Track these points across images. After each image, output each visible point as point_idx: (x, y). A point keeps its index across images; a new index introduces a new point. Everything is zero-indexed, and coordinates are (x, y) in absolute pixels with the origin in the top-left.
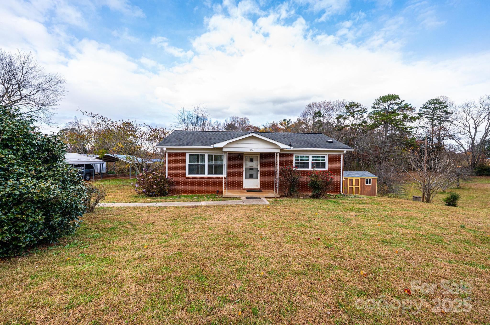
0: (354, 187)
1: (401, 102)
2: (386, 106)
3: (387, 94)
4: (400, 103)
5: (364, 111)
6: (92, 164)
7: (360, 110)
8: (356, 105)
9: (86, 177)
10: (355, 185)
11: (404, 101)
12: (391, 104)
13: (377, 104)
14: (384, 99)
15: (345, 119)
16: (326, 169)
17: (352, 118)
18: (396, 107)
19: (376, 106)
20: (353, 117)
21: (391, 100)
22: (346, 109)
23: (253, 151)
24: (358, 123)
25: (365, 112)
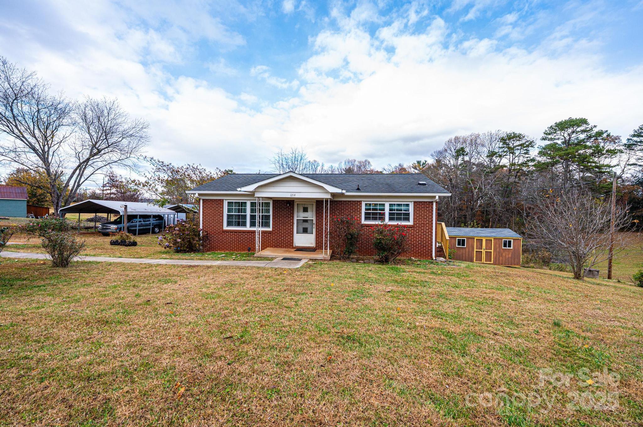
0: (484, 252)
1: (591, 129)
2: (566, 135)
3: (567, 119)
4: (589, 131)
5: (531, 144)
6: (163, 216)
7: (524, 144)
8: (518, 137)
9: (155, 230)
10: (486, 249)
11: (595, 126)
12: (573, 132)
13: (549, 134)
14: (562, 126)
15: (500, 156)
16: (411, 223)
17: (511, 155)
18: (582, 136)
19: (550, 137)
20: (513, 153)
21: (573, 126)
22: (502, 143)
23: (294, 197)
24: (520, 162)
25: (532, 147)
